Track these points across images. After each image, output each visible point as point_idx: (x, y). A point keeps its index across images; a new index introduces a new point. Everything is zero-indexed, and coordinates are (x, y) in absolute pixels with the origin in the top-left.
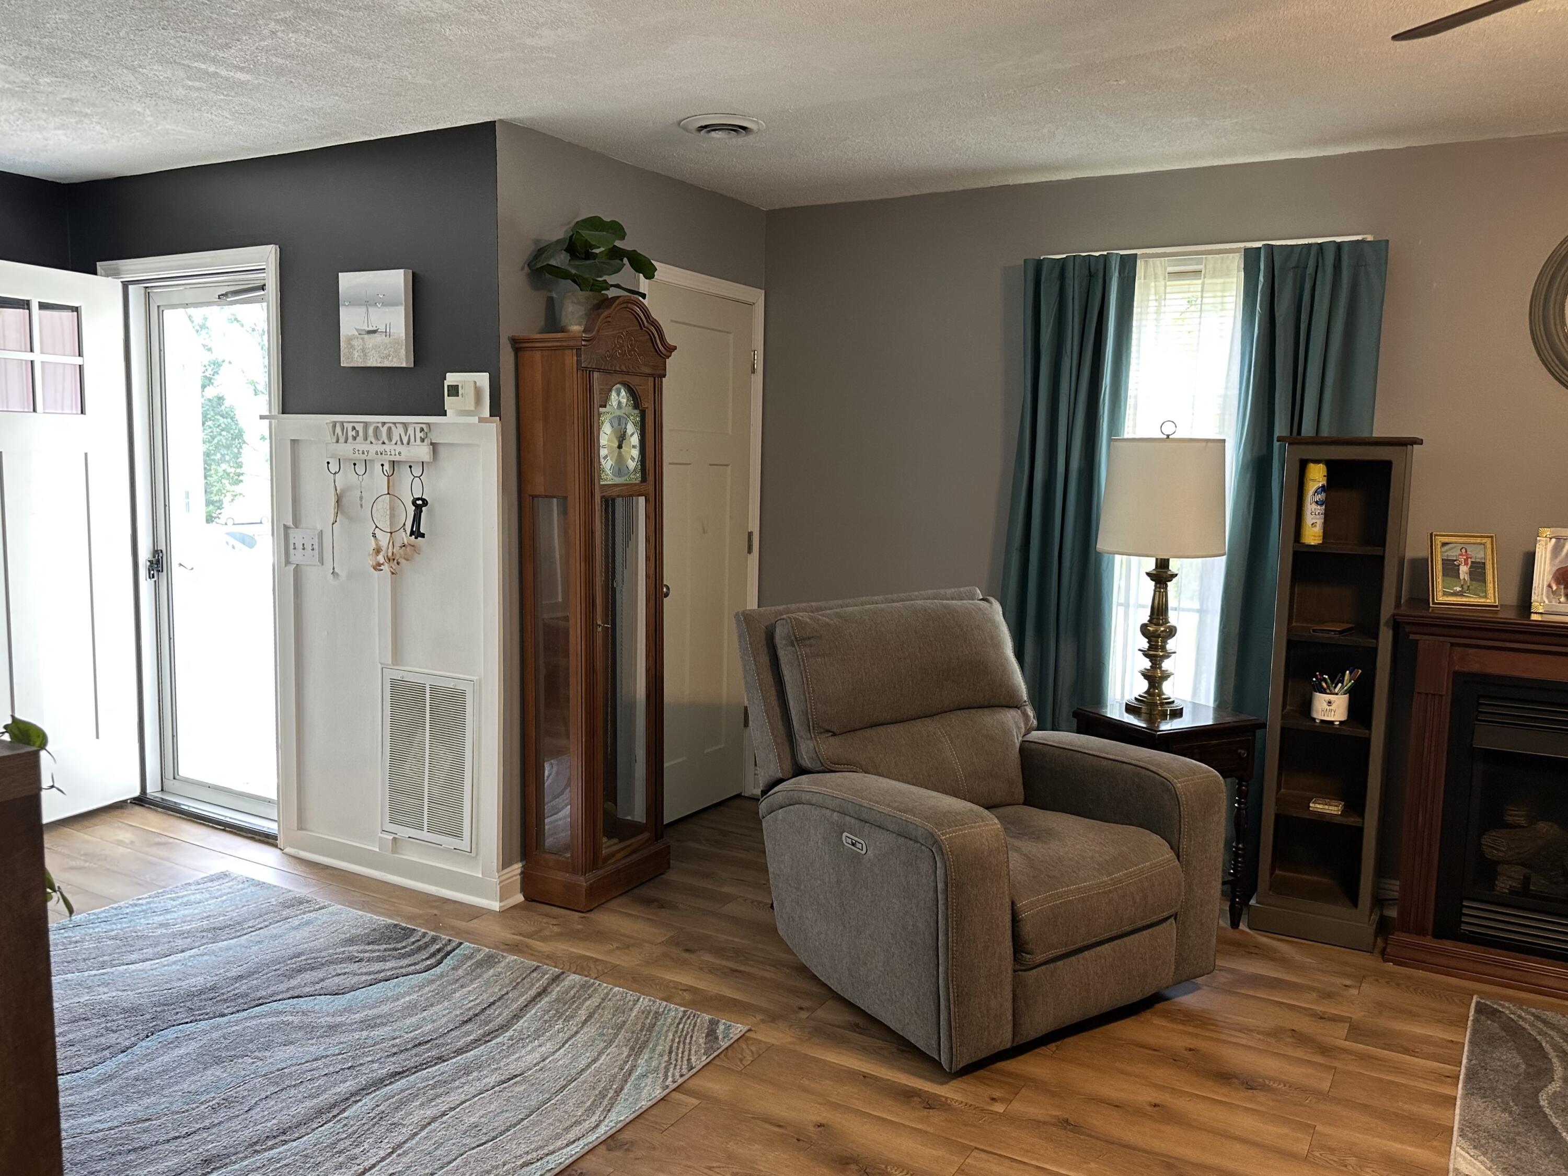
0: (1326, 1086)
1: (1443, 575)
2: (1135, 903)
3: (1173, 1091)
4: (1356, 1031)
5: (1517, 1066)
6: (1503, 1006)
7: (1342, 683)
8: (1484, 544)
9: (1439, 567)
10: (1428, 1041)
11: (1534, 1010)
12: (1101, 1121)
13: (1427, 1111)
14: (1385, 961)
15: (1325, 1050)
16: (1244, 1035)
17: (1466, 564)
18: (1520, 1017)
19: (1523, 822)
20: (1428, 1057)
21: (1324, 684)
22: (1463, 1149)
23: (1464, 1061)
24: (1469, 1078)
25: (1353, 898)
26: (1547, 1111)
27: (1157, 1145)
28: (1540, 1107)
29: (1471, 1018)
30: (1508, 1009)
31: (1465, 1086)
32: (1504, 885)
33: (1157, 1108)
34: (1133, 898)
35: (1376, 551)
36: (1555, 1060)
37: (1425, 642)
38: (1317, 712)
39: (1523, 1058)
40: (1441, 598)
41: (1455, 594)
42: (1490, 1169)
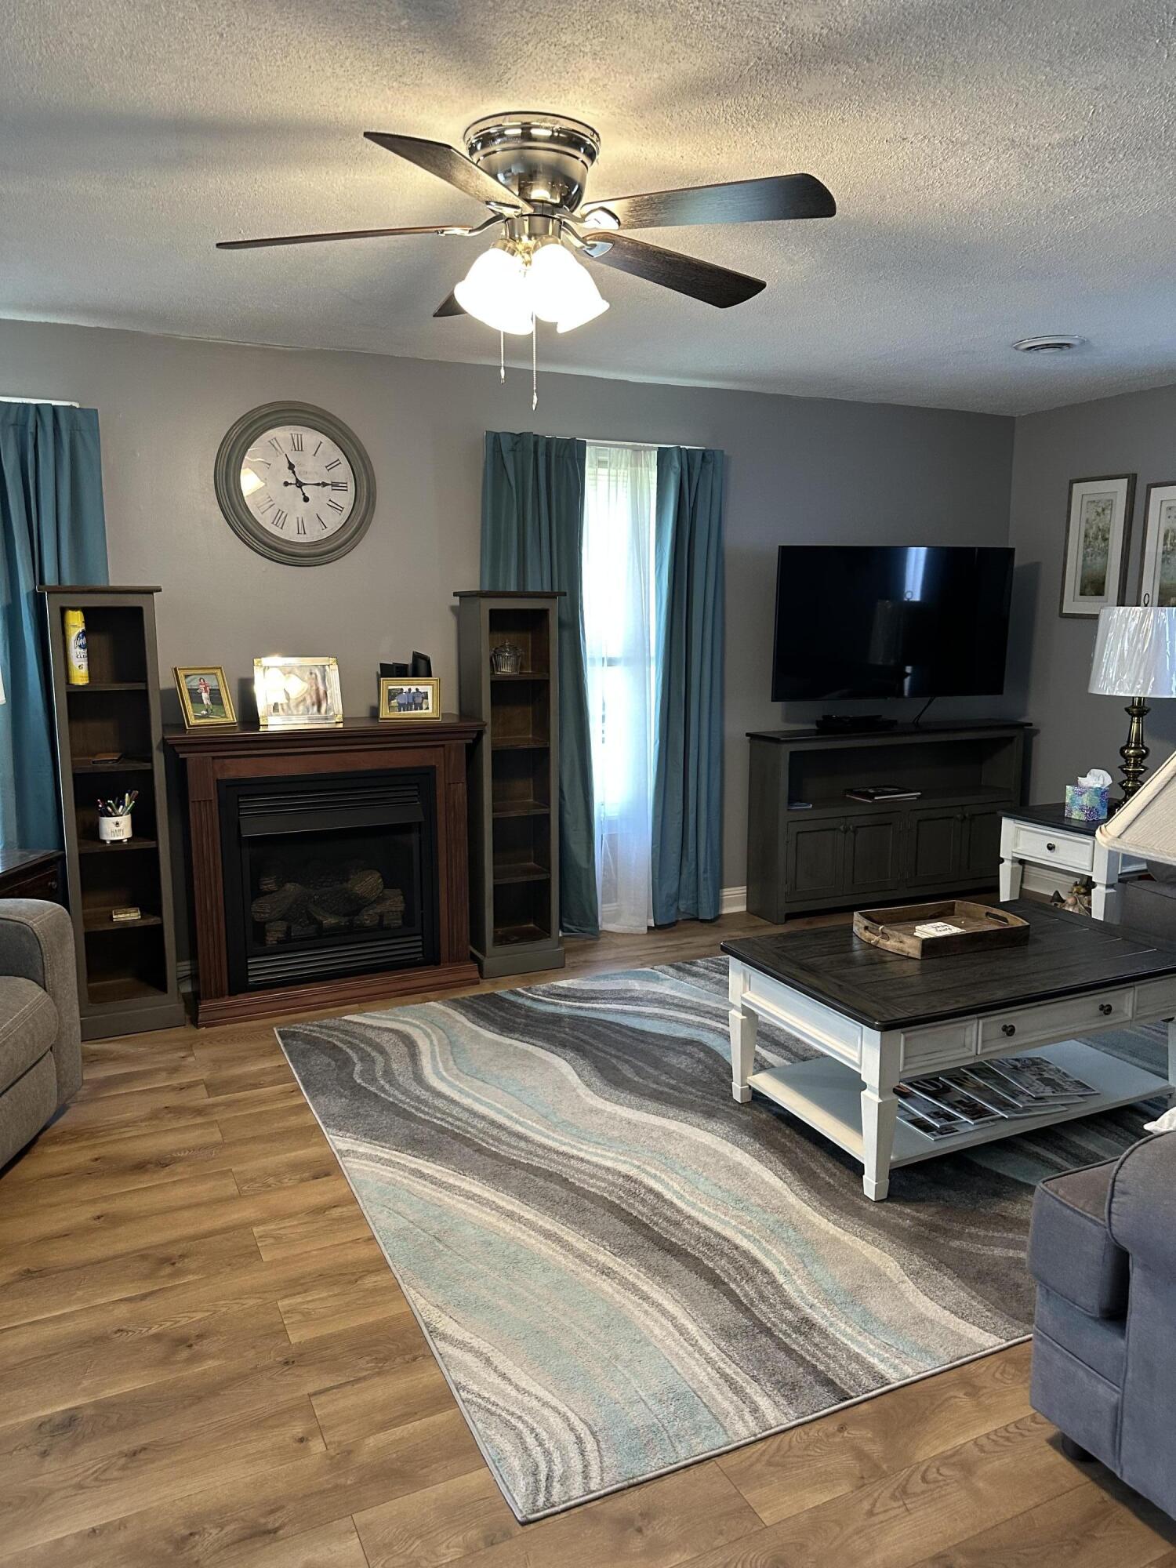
0: (218, 1137)
1: (192, 702)
2: (26, 1045)
3: (106, 1199)
4: (212, 1088)
5: (329, 1065)
6: (296, 1028)
7: (124, 805)
8: (215, 674)
9: (186, 696)
10: (263, 1072)
11: (316, 1023)
12: (61, 1255)
13: (294, 1121)
14: (198, 1027)
15: (199, 1111)
16: (130, 1129)
17: (206, 692)
18: (310, 1031)
19: (273, 887)
20: (273, 1083)
21: (109, 809)
22: (333, 1135)
23: (296, 1076)
24: (307, 1088)
25: (162, 986)
26: (364, 1084)
27: (121, 1247)
28: (359, 1085)
29: (282, 1045)
30: (299, 1028)
31: (308, 1093)
32: (271, 939)
33: (103, 1219)
34: (25, 1043)
35: (140, 686)
36: (348, 1050)
37: (191, 758)
38: (107, 834)
39: (329, 1057)
40: (193, 721)
41: (203, 717)
42: (357, 1139)
